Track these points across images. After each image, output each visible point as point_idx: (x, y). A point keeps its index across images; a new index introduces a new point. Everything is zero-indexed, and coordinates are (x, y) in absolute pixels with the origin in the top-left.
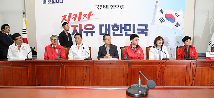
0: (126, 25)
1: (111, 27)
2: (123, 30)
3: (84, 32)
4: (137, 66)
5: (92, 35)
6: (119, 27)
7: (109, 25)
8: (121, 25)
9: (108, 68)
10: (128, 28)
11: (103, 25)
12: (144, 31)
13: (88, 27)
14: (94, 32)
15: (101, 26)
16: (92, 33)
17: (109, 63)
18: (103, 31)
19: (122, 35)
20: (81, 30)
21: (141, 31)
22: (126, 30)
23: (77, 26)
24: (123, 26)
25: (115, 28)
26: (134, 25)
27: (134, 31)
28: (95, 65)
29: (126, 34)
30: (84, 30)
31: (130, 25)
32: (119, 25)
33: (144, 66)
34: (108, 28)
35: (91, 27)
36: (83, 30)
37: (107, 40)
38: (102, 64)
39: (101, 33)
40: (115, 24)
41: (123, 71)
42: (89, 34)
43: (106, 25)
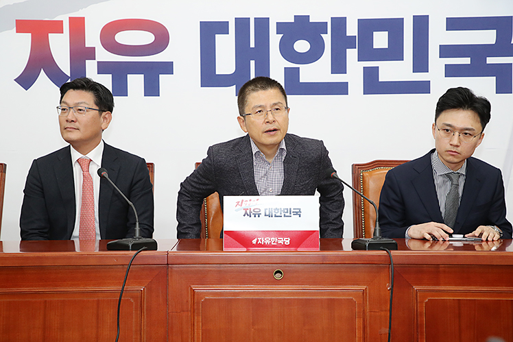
0: (368, 26)
1: (275, 39)
2: (352, 54)
3: (103, 68)
4: (450, 291)
5: (152, 89)
6: (327, 38)
7: (262, 24)
8: (339, 23)
9: (258, 305)
10: (381, 40)
11: (222, 27)
12: (490, 60)
13: (123, 38)
14: (167, 68)
15: (210, 31)
16: (153, 75)
17: (265, 267)
18: (226, 63)
19: (341, 89)
20: (81, 54)
21: (467, 61)
22: (367, 52)
23: (57, 27)
24: (352, 30)
25: (302, 46)
26: (421, 23)
27: (421, 63)
28: (175, 283)
29: (373, 84)
30: (103, 55)
31: (393, 27)
32: (322, 27)
33: (499, 293)
34: (252, 45)
35: (146, 38)
36: (91, 53)
37: (258, 121)
38: (222, 278)
39: (210, 78)
40: (302, 20)
41: (358, 323)
42: (136, 82)
43: (242, 24)
